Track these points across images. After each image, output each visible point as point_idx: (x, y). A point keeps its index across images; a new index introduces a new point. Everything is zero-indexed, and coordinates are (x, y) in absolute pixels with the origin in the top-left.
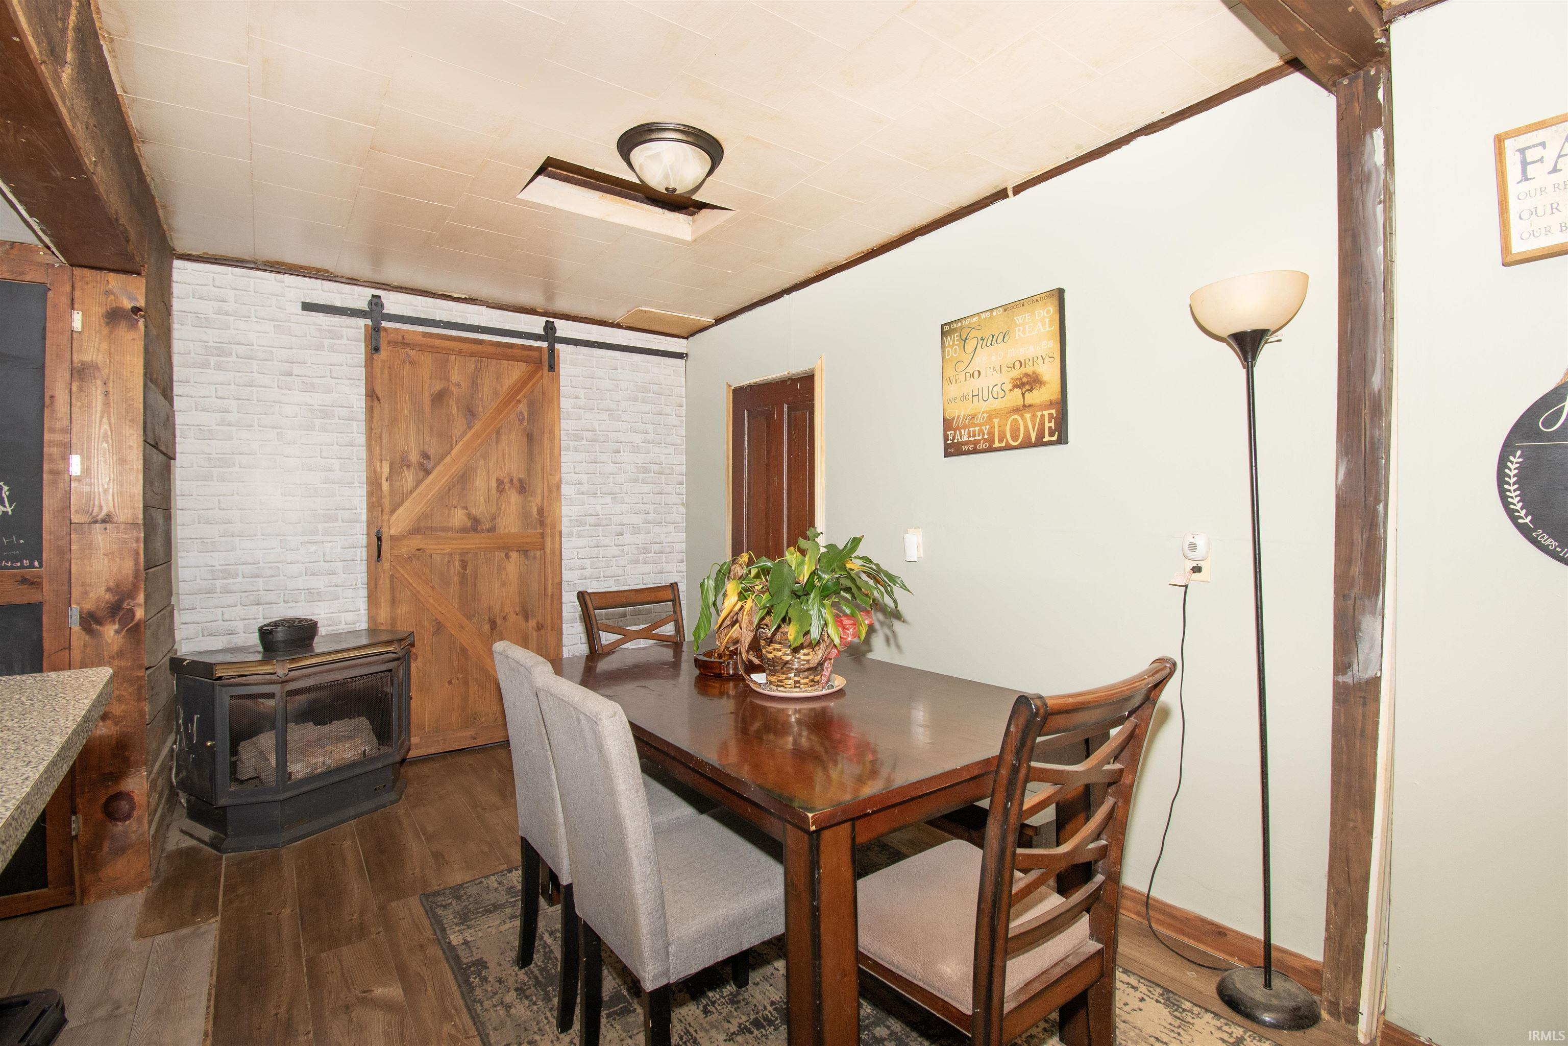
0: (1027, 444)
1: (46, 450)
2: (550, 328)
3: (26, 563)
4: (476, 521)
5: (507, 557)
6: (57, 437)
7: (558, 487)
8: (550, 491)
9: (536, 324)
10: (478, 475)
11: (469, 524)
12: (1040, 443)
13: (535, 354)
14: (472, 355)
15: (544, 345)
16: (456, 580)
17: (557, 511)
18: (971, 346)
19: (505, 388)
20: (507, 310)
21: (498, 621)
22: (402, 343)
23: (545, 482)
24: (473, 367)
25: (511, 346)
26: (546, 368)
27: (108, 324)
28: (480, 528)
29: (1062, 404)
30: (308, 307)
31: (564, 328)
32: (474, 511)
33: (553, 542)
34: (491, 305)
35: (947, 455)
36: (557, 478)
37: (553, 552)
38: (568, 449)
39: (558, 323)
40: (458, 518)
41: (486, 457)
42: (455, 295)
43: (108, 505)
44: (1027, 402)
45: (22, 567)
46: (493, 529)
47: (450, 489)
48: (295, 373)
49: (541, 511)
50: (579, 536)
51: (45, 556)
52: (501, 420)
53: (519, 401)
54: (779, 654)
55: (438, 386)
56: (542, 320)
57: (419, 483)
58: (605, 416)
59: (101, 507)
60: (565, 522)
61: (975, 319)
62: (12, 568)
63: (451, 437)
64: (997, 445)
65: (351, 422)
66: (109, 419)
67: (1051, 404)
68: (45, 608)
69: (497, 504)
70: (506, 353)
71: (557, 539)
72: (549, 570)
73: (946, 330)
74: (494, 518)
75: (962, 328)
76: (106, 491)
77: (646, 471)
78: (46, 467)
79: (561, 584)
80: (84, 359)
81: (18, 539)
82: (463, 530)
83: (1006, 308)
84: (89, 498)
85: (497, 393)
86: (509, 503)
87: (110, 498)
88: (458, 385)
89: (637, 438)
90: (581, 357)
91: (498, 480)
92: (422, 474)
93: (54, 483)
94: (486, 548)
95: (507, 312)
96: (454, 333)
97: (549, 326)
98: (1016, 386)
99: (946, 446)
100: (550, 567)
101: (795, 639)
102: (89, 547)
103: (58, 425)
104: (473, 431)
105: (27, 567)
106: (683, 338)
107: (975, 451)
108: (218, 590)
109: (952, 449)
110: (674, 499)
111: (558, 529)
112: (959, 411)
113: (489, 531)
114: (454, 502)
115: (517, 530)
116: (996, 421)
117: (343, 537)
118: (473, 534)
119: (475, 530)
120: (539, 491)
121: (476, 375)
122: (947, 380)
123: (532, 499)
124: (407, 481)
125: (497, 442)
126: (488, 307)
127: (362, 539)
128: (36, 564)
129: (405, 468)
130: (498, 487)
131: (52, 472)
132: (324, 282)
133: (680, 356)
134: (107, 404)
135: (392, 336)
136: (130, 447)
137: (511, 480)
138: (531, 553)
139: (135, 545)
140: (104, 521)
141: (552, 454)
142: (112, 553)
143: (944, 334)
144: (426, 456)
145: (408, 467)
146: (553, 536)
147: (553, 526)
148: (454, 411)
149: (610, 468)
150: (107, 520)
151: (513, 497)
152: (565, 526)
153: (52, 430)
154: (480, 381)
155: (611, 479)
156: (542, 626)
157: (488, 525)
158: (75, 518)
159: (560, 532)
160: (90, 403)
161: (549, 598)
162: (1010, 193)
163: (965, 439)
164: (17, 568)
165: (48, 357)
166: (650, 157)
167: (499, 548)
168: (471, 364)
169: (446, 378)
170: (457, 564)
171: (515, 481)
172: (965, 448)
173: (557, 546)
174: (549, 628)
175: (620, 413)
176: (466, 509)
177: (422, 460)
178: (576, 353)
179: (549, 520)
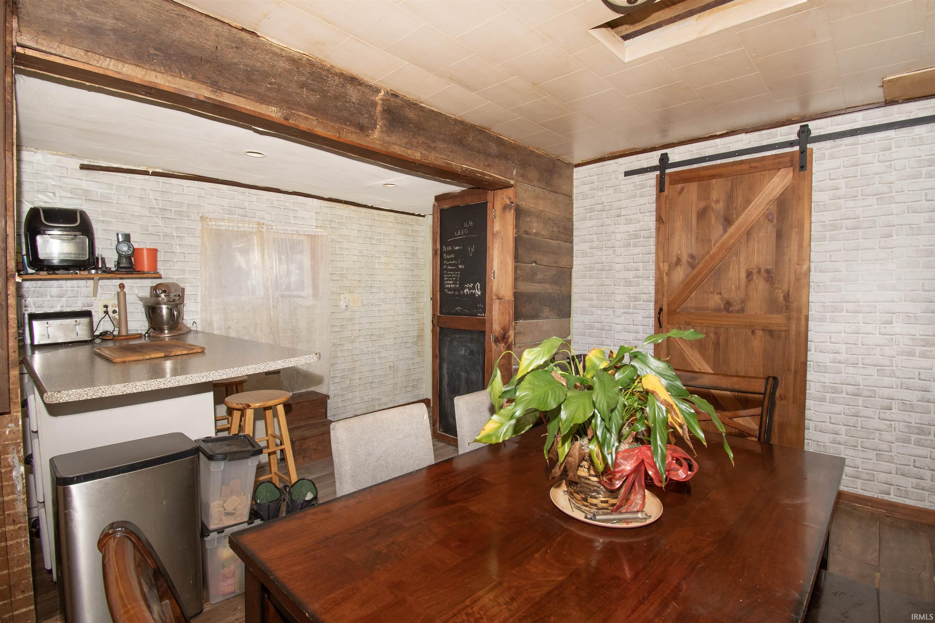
2: (804, 132)
4: (728, 304)
7: (806, 276)
8: (797, 279)
9: (790, 133)
10: (731, 268)
11: (723, 306)
13: (788, 159)
14: (731, 174)
15: (797, 148)
16: (711, 348)
17: (804, 298)
20: (763, 129)
22: (680, 181)
23: (793, 271)
24: (730, 184)
28: (731, 309)
30: (628, 174)
31: (817, 128)
32: (726, 296)
33: (799, 324)
34: (750, 130)
36: (805, 267)
37: (798, 334)
39: (811, 125)
40: (714, 301)
42: (718, 133)
46: (742, 310)
48: (622, 214)
49: (787, 297)
55: (702, 204)
56: (796, 127)
57: (687, 276)
63: (710, 240)
65: (650, 239)
69: (746, 290)
71: (803, 322)
72: (793, 349)
74: (743, 302)
82: (718, 310)
86: (757, 289)
88: (717, 201)
90: (843, 147)
91: (747, 271)
92: (689, 270)
94: (735, 325)
95: (764, 132)
96: (719, 162)
97: (804, 129)
100: (794, 346)
104: (727, 235)
111: (804, 312)
113: (738, 312)
114: (711, 289)
115: (762, 314)
117: (643, 311)
118: (726, 313)
119: (728, 311)
120: (786, 279)
121: (732, 190)
123: (779, 286)
124: (679, 275)
125: (747, 242)
126: (746, 133)
127: (652, 313)
129: (678, 266)
130: (747, 276)
132: (638, 155)
135: (673, 177)
137: (759, 271)
138: (776, 333)
141: (800, 246)
144: (693, 256)
145: (681, 265)
146: (799, 320)
147: (799, 310)
148: (714, 221)
151: (761, 284)
154: (737, 194)
156: (785, 397)
157: (738, 307)
159: (806, 316)
161: (793, 374)
167: (747, 326)
169: (708, 198)
170: (712, 336)
171: (762, 271)
173: (803, 329)
174: (791, 400)
175: (893, 194)
176: (720, 294)
177: (690, 260)
178: (837, 147)
179: (795, 305)
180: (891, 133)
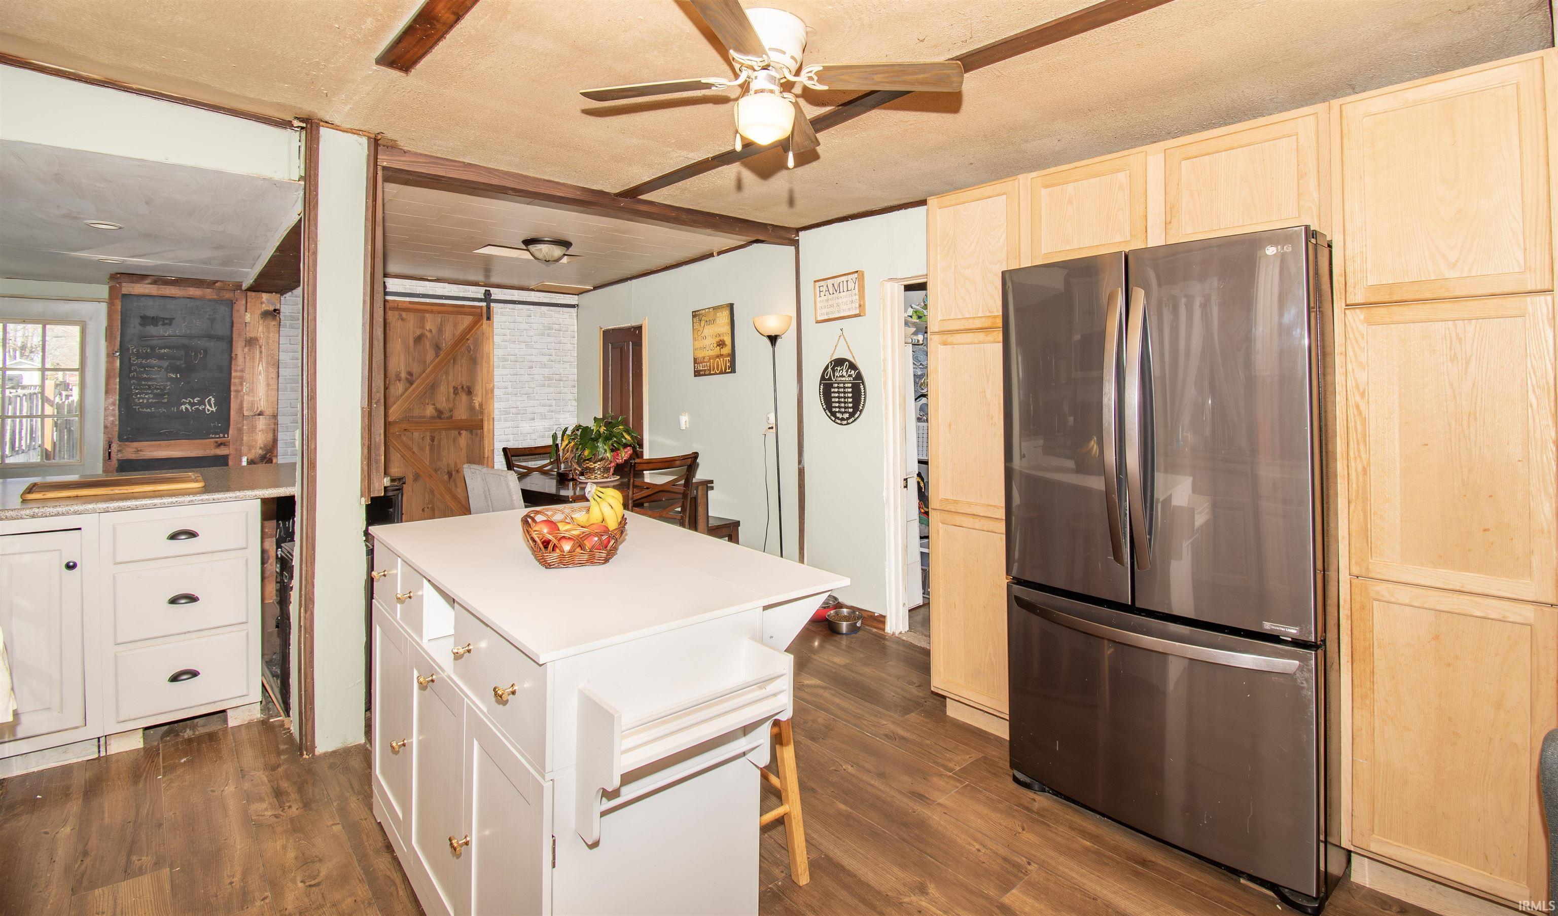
0: (721, 373)
1: (233, 380)
2: (488, 294)
3: (221, 435)
4: (440, 412)
5: (460, 434)
6: (238, 374)
7: (492, 391)
8: (487, 393)
9: (479, 292)
10: (442, 384)
11: (436, 414)
12: (726, 373)
13: (479, 310)
14: (439, 313)
15: (484, 304)
16: (428, 448)
17: (492, 406)
18: (703, 323)
19: (459, 332)
20: (460, 284)
21: (453, 473)
22: (398, 308)
23: (484, 388)
24: (440, 320)
25: (463, 306)
26: (485, 318)
27: (262, 318)
28: (443, 416)
29: (733, 355)
31: (496, 293)
32: (439, 406)
33: (489, 424)
34: (451, 282)
35: (695, 376)
36: (491, 385)
37: (489, 430)
38: (499, 367)
39: (492, 290)
40: (430, 411)
41: (447, 373)
42: (429, 278)
43: (261, 407)
44: (722, 353)
45: (220, 437)
46: (451, 417)
47: (425, 393)
49: (481, 405)
50: (506, 420)
51: (231, 432)
52: (457, 351)
53: (468, 339)
54: (588, 465)
55: (418, 333)
56: (483, 290)
57: (406, 390)
58: (523, 345)
59: (258, 408)
60: (496, 412)
61: (704, 311)
62: (215, 438)
63: (425, 362)
64: (712, 372)
66: (262, 365)
67: (728, 355)
68: (230, 458)
69: (453, 402)
70: (459, 311)
71: (491, 422)
72: (486, 442)
73: (695, 314)
74: (451, 410)
75: (699, 315)
76: (260, 400)
77: (550, 379)
78: (233, 388)
79: (494, 450)
80: (252, 336)
81: (218, 424)
82: (432, 418)
83: (714, 308)
84: (253, 403)
85: (454, 335)
86: (461, 401)
87: (262, 403)
88: (430, 331)
89: (545, 359)
90: (508, 310)
91: (454, 387)
92: (408, 385)
93: (236, 397)
94: (446, 428)
95: (460, 286)
96: (428, 301)
97: (487, 293)
98: (718, 345)
99: (695, 372)
100: (486, 440)
101: (588, 455)
102: (253, 428)
103: (239, 368)
104: (439, 359)
105: (222, 438)
106: (575, 295)
107: (705, 375)
108: (289, 454)
109: (697, 373)
110: (571, 397)
111: (492, 417)
112: (700, 355)
113: (448, 417)
114: (427, 401)
115: (465, 418)
116: (712, 361)
118: (438, 420)
119: (440, 418)
120: (480, 394)
121: (441, 325)
122: (695, 339)
123: (476, 398)
124: (398, 389)
125: (454, 366)
126: (449, 283)
128: (226, 436)
129: (397, 381)
130: (454, 391)
131: (237, 391)
133: (573, 306)
134: (261, 357)
135: (392, 305)
136: (272, 378)
137: (463, 387)
138: (474, 431)
139: (273, 426)
140: (259, 415)
141: (488, 371)
142: (263, 430)
143: (694, 316)
144: (410, 374)
145: (400, 380)
146: (488, 420)
147: (489, 415)
148: (428, 347)
149: (526, 378)
150: (260, 414)
151: (464, 397)
152: (496, 415)
153: (236, 371)
154: (444, 329)
155: (527, 385)
157: (447, 415)
158: (246, 413)
159: (493, 418)
160: (253, 357)
162: (715, 254)
163: (701, 369)
164: (217, 438)
165: (234, 336)
166: (537, 250)
167: (454, 429)
168: (439, 318)
169: (423, 327)
170: (428, 438)
172: (701, 373)
173: (491, 427)
175: (533, 343)
176: (434, 405)
177: (408, 376)
178: (504, 308)
179: (486, 411)
180: (531, 307)
